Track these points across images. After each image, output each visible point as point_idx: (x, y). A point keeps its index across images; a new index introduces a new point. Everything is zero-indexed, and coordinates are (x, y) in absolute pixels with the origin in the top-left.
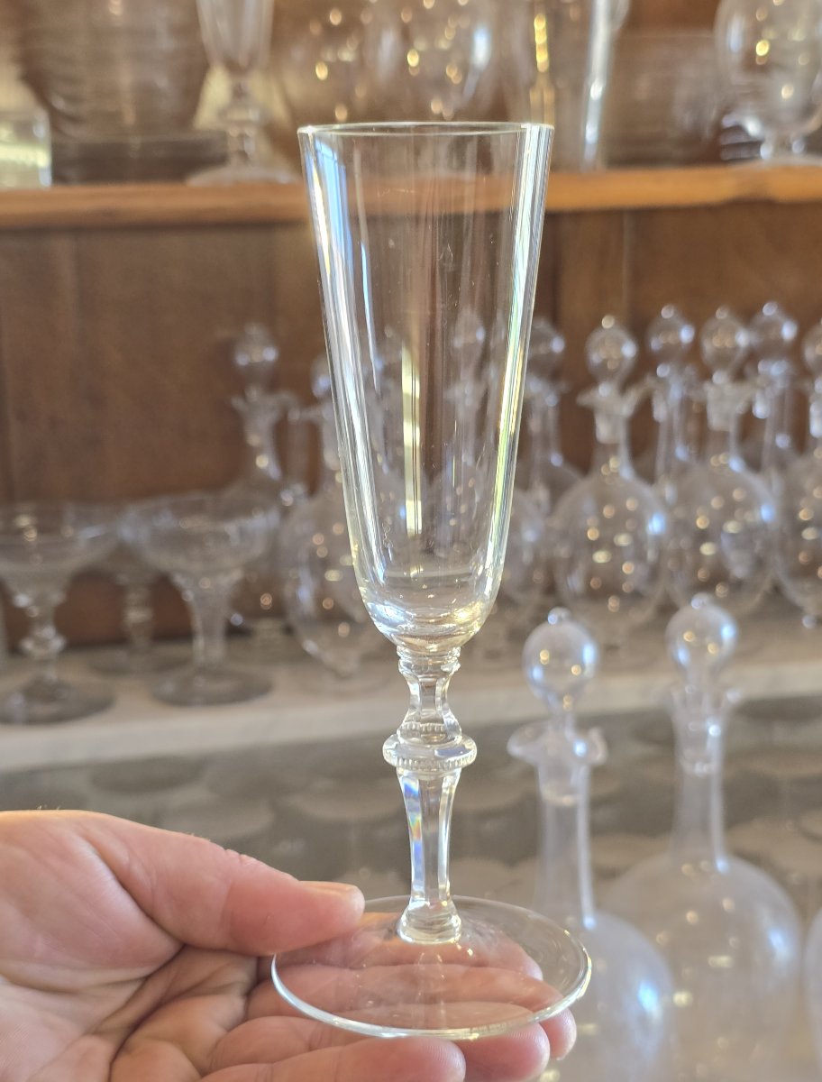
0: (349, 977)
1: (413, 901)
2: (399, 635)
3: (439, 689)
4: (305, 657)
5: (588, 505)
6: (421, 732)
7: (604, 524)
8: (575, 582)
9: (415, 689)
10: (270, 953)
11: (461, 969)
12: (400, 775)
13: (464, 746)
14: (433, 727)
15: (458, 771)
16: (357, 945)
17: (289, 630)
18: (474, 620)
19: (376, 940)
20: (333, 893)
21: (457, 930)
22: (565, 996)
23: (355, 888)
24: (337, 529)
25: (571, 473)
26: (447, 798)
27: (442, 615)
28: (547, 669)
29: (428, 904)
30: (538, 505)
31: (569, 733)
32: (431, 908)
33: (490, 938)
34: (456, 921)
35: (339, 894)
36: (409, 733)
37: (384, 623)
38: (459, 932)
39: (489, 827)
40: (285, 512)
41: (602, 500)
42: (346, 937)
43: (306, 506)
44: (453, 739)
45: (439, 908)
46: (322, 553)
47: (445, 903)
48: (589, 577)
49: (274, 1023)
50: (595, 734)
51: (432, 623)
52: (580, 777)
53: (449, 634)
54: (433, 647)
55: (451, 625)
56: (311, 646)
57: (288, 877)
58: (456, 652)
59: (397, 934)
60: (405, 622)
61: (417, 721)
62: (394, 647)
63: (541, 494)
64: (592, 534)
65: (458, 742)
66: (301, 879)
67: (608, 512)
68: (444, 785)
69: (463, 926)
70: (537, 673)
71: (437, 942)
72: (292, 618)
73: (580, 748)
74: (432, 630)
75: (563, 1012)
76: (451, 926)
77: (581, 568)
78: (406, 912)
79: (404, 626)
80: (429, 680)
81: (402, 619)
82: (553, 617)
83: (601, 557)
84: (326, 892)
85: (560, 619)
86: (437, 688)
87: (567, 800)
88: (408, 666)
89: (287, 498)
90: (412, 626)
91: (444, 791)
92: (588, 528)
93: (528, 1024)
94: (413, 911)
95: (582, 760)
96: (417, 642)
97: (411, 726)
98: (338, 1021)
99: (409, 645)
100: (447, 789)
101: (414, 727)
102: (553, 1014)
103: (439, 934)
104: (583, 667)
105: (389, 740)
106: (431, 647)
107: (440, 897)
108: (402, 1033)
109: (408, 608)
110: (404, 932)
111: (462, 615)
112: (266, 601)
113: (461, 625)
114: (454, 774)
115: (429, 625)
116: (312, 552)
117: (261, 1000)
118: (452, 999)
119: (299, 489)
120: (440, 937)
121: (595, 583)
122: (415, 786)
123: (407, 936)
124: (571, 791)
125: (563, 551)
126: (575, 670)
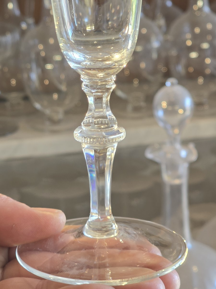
0: (57, 257)
1: (91, 216)
2: (82, 69)
3: (104, 100)
4: (36, 112)
5: (187, 28)
6: (95, 124)
7: (195, 37)
8: (180, 69)
9: (91, 100)
10: (15, 245)
11: (118, 251)
12: (83, 148)
13: (118, 131)
14: (102, 121)
15: (116, 145)
16: (61, 240)
17: (26, 98)
18: (123, 59)
19: (71, 238)
20: (48, 213)
21: (115, 231)
22: (173, 263)
23: (60, 211)
24: (51, 41)
25: (177, 10)
26: (109, 161)
27: (105, 57)
28: (166, 111)
29: (100, 217)
30: (160, 27)
31: (178, 146)
32: (101, 220)
33: (134, 235)
34: (115, 226)
35: (52, 214)
36: (88, 125)
37: (73, 62)
38: (116, 232)
39: (135, 202)
40: (23, 33)
41: (193, 25)
42: (55, 237)
43: (34, 30)
44: (112, 126)
45: (106, 220)
46: (43, 54)
47: (109, 217)
48: (187, 67)
49: (17, 281)
50: (192, 146)
51: (100, 61)
52: (183, 169)
53: (109, 68)
54: (101, 75)
55: (110, 62)
56: (38, 106)
57: (24, 205)
58: (114, 78)
59: (83, 234)
60: (85, 61)
61: (93, 118)
62: (79, 76)
63: (162, 22)
64: (189, 43)
65: (115, 129)
66: (31, 206)
67: (197, 30)
68: (108, 153)
69: (119, 229)
70: (160, 113)
71: (105, 237)
72: (28, 92)
73: (183, 153)
74: (100, 65)
75: (172, 272)
76: (113, 229)
77: (183, 61)
78: (87, 222)
79: (84, 63)
80: (99, 94)
81: (83, 59)
82: (168, 83)
83: (194, 55)
84: (45, 213)
85: (172, 84)
86: (103, 99)
87: (177, 182)
88: (87, 86)
89: (24, 26)
90: (89, 63)
91: (108, 157)
92: (186, 40)
93: (153, 278)
94: (91, 222)
95: (185, 160)
96: (92, 72)
97: (89, 121)
98: (51, 277)
99: (88, 74)
100: (109, 155)
101: (91, 121)
102: (166, 273)
103: (106, 233)
104: (185, 110)
105: (77, 129)
106: (100, 75)
107: (106, 214)
108: (87, 282)
109: (87, 54)
110: (87, 233)
111: (117, 56)
112: (13, 82)
113: (116, 62)
114: (113, 147)
115: (98, 62)
116: (38, 54)
117: (11, 269)
118: (113, 265)
119: (31, 21)
120: (107, 235)
121: (191, 70)
122: (92, 153)
123: (88, 234)
124: (179, 177)
125: (174, 53)
126: (181, 111)
